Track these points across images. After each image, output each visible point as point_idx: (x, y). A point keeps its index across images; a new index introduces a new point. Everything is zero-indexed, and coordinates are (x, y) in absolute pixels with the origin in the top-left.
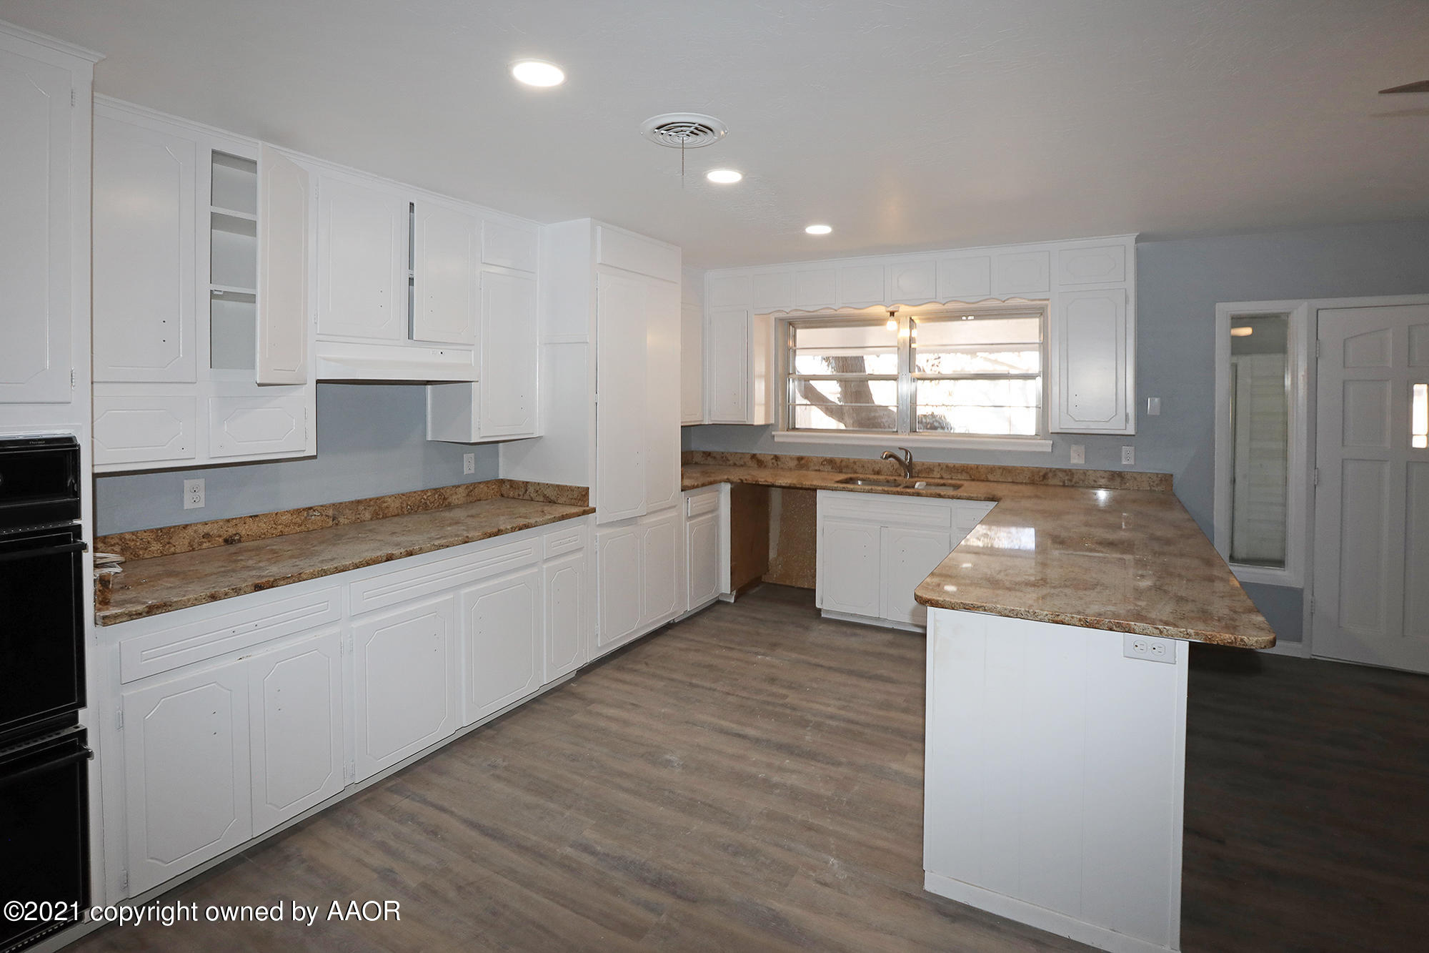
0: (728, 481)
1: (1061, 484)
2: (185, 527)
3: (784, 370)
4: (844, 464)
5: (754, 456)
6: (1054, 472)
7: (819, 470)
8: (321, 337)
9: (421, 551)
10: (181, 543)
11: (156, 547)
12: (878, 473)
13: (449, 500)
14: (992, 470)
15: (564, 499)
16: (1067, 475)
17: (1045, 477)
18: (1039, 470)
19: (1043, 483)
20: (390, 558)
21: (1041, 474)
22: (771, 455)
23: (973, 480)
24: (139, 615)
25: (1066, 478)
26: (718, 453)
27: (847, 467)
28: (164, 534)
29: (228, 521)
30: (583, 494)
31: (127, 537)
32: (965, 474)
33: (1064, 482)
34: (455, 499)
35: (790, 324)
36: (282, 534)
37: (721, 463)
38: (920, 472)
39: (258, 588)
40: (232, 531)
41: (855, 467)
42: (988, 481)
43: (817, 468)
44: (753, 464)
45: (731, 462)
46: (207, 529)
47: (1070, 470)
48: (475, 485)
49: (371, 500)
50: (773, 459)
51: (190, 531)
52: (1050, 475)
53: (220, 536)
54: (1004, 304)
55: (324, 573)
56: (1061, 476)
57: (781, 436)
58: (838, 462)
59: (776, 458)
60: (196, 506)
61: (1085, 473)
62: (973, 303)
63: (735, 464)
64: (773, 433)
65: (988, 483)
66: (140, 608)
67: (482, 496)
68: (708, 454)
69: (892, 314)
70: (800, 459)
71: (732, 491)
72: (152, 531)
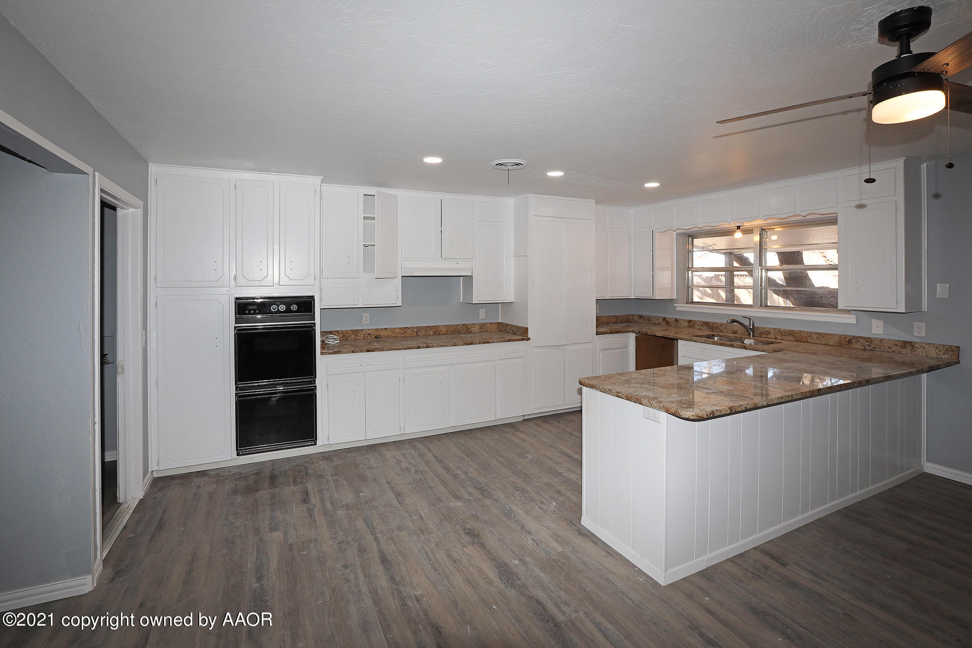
0: (633, 332)
1: (862, 348)
2: (362, 330)
3: (685, 265)
4: (714, 326)
5: (664, 319)
6: (857, 338)
7: (700, 329)
8: (403, 259)
9: (433, 347)
10: (361, 336)
11: (353, 336)
12: (735, 333)
13: (471, 330)
14: (810, 334)
15: (519, 333)
16: (867, 342)
17: (850, 342)
18: (846, 336)
19: (848, 346)
20: (418, 348)
21: (847, 340)
22: (674, 318)
23: (797, 341)
24: (332, 353)
25: (867, 344)
26: (646, 316)
27: (716, 328)
28: (355, 332)
29: (376, 329)
30: (526, 330)
31: (344, 331)
32: (791, 337)
33: (864, 347)
34: (473, 330)
35: (689, 236)
36: (396, 337)
37: (647, 322)
38: (761, 333)
39: (368, 351)
40: (378, 333)
41: (722, 328)
42: (807, 342)
43: (699, 328)
44: (664, 323)
45: (653, 322)
46: (369, 332)
47: (869, 338)
48: (484, 324)
49: (433, 326)
50: (675, 321)
51: (364, 332)
52: (854, 341)
53: (374, 335)
54: (805, 218)
55: (392, 349)
56: (862, 342)
57: (681, 307)
58: (711, 324)
59: (676, 320)
60: (366, 323)
61: (881, 340)
62: (784, 219)
63: (655, 323)
64: (675, 305)
65: (807, 344)
66: (332, 351)
67: (488, 329)
68: (641, 317)
69: (739, 227)
70: (690, 321)
71: (636, 338)
72: (351, 330)
